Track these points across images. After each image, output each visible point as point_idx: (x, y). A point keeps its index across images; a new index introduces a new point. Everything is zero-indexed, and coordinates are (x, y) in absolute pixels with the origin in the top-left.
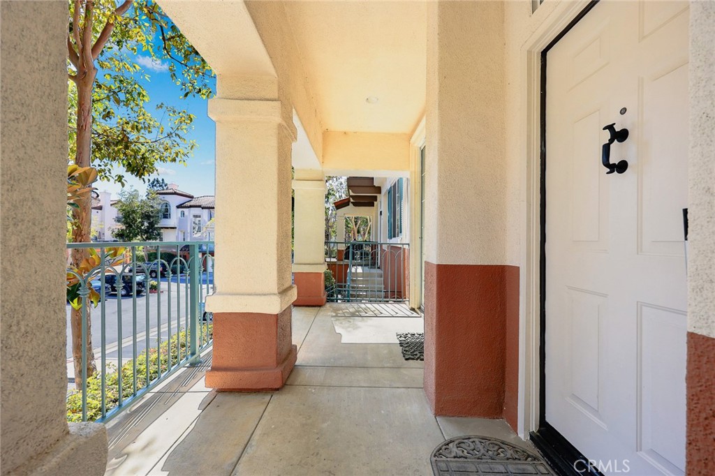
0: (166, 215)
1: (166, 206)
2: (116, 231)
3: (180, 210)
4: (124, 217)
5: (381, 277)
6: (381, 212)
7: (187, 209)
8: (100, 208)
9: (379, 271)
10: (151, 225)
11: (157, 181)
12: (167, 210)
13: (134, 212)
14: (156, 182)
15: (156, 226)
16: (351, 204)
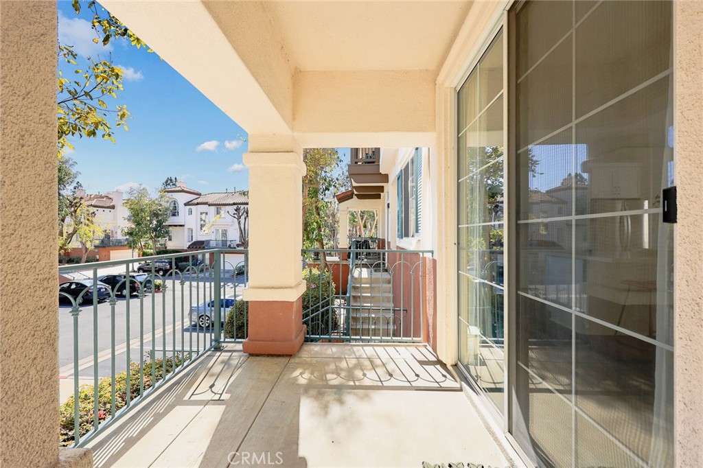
0: (175, 213)
1: (175, 204)
2: (126, 230)
3: (188, 207)
4: (134, 216)
5: (389, 283)
6: (388, 204)
7: (195, 207)
8: (113, 207)
9: (386, 276)
10: (160, 223)
11: (171, 180)
12: (175, 208)
13: (142, 210)
14: (169, 182)
15: (164, 224)
16: (355, 197)
